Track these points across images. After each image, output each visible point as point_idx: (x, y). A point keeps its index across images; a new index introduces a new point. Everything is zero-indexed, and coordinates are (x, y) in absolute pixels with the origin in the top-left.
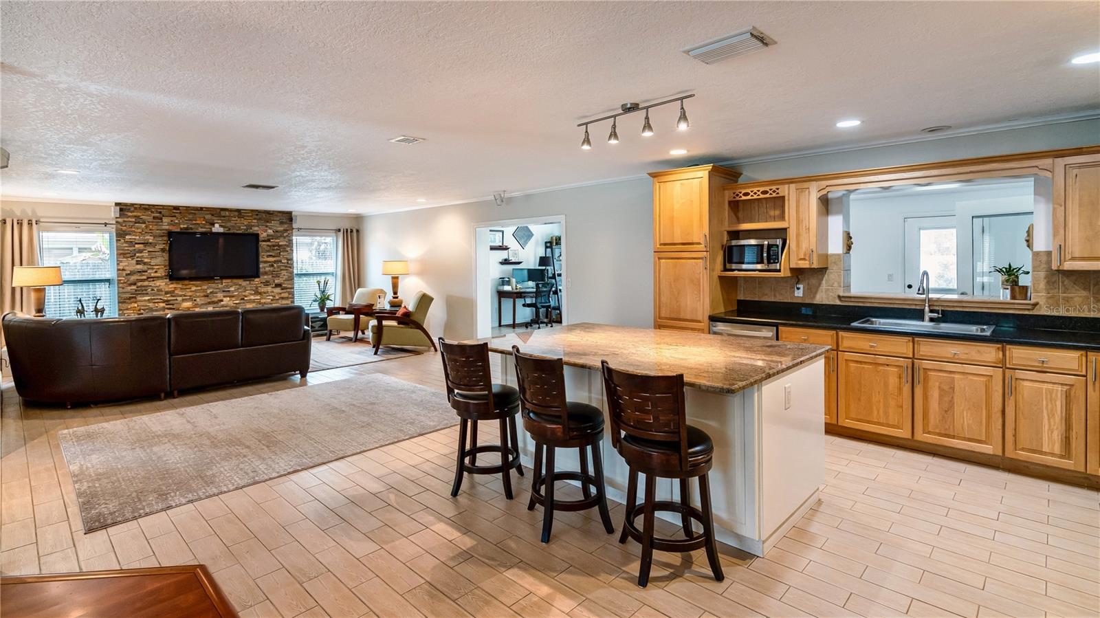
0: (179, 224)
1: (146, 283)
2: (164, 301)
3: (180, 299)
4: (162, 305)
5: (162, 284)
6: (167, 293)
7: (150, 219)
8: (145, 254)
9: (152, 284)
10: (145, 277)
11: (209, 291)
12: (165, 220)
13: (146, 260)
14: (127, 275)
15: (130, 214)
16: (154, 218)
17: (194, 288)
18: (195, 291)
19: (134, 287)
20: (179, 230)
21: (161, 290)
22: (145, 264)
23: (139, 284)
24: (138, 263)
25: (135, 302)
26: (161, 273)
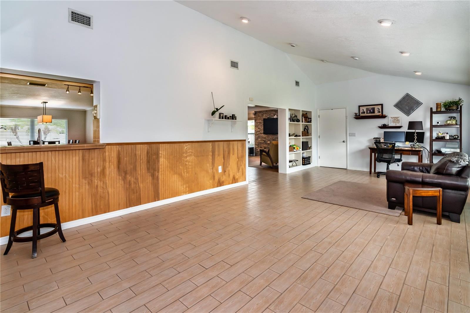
0: (267, 116)
1: (260, 135)
2: (264, 141)
3: (267, 140)
4: (263, 142)
5: (263, 135)
6: (264, 138)
7: (260, 115)
8: (260, 126)
9: (261, 135)
10: (259, 133)
11: (274, 138)
12: (264, 115)
13: (260, 128)
14: (256, 132)
15: (257, 114)
16: (262, 115)
17: (270, 137)
18: (271, 138)
19: (257, 136)
20: (266, 118)
21: (263, 137)
22: (260, 129)
23: (259, 135)
24: (259, 129)
25: (258, 140)
26: (263, 132)
